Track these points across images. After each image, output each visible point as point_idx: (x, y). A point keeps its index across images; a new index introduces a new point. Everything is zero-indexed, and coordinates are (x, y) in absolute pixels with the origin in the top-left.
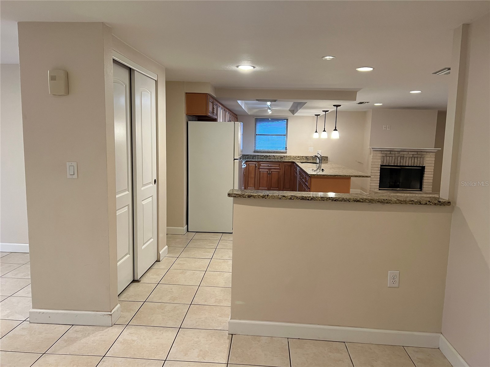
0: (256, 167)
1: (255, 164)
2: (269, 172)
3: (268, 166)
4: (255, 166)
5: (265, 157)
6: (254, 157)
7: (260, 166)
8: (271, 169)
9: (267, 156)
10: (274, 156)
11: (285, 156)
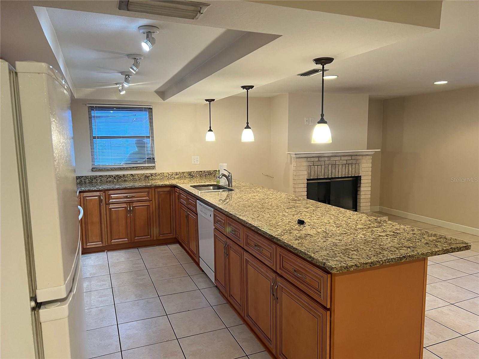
0: (100, 201)
1: (99, 197)
2: (130, 208)
3: (127, 197)
4: (98, 199)
5: (115, 178)
6: (94, 181)
7: (110, 198)
8: (132, 202)
9: (119, 177)
10: (132, 174)
11: (153, 174)
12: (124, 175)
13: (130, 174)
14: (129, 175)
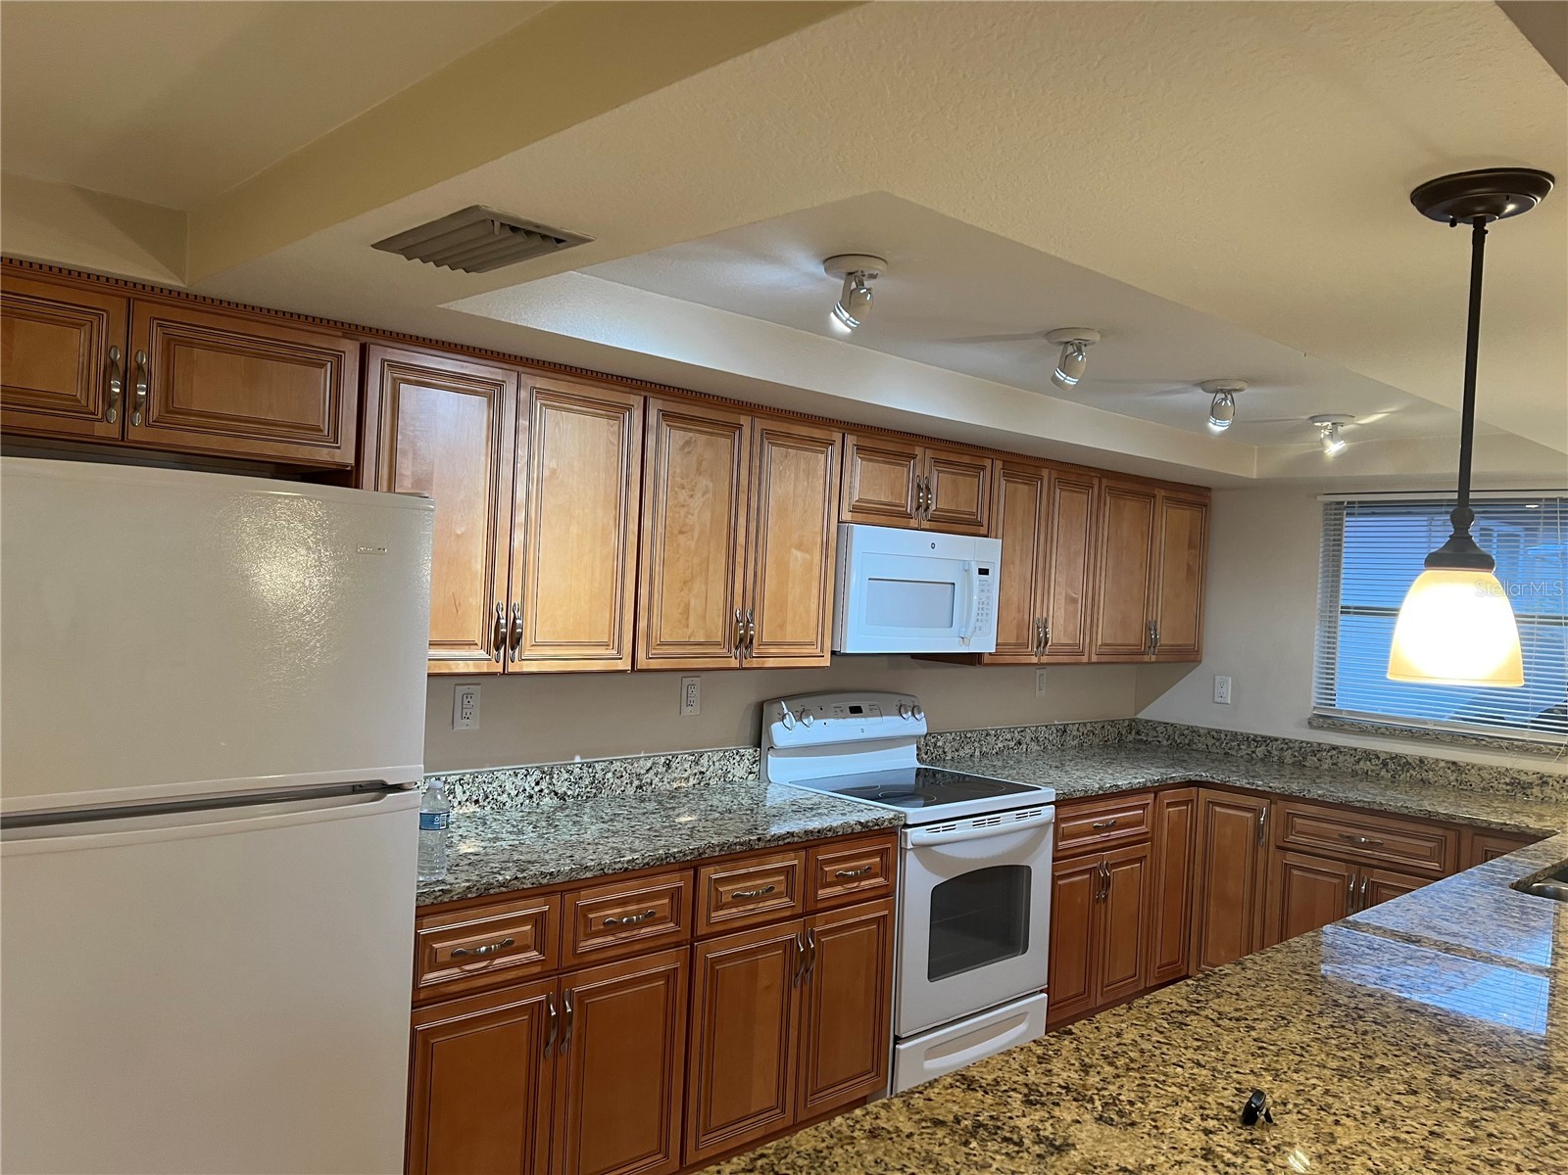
0: (1258, 829)
1: (1256, 814)
2: (1357, 886)
3: (1351, 840)
5: (1385, 764)
6: (1311, 761)
7: (1291, 827)
8: (1369, 864)
10: (1454, 763)
11: (1550, 780)
12: (1421, 761)
13: (1447, 762)
14: (1442, 764)
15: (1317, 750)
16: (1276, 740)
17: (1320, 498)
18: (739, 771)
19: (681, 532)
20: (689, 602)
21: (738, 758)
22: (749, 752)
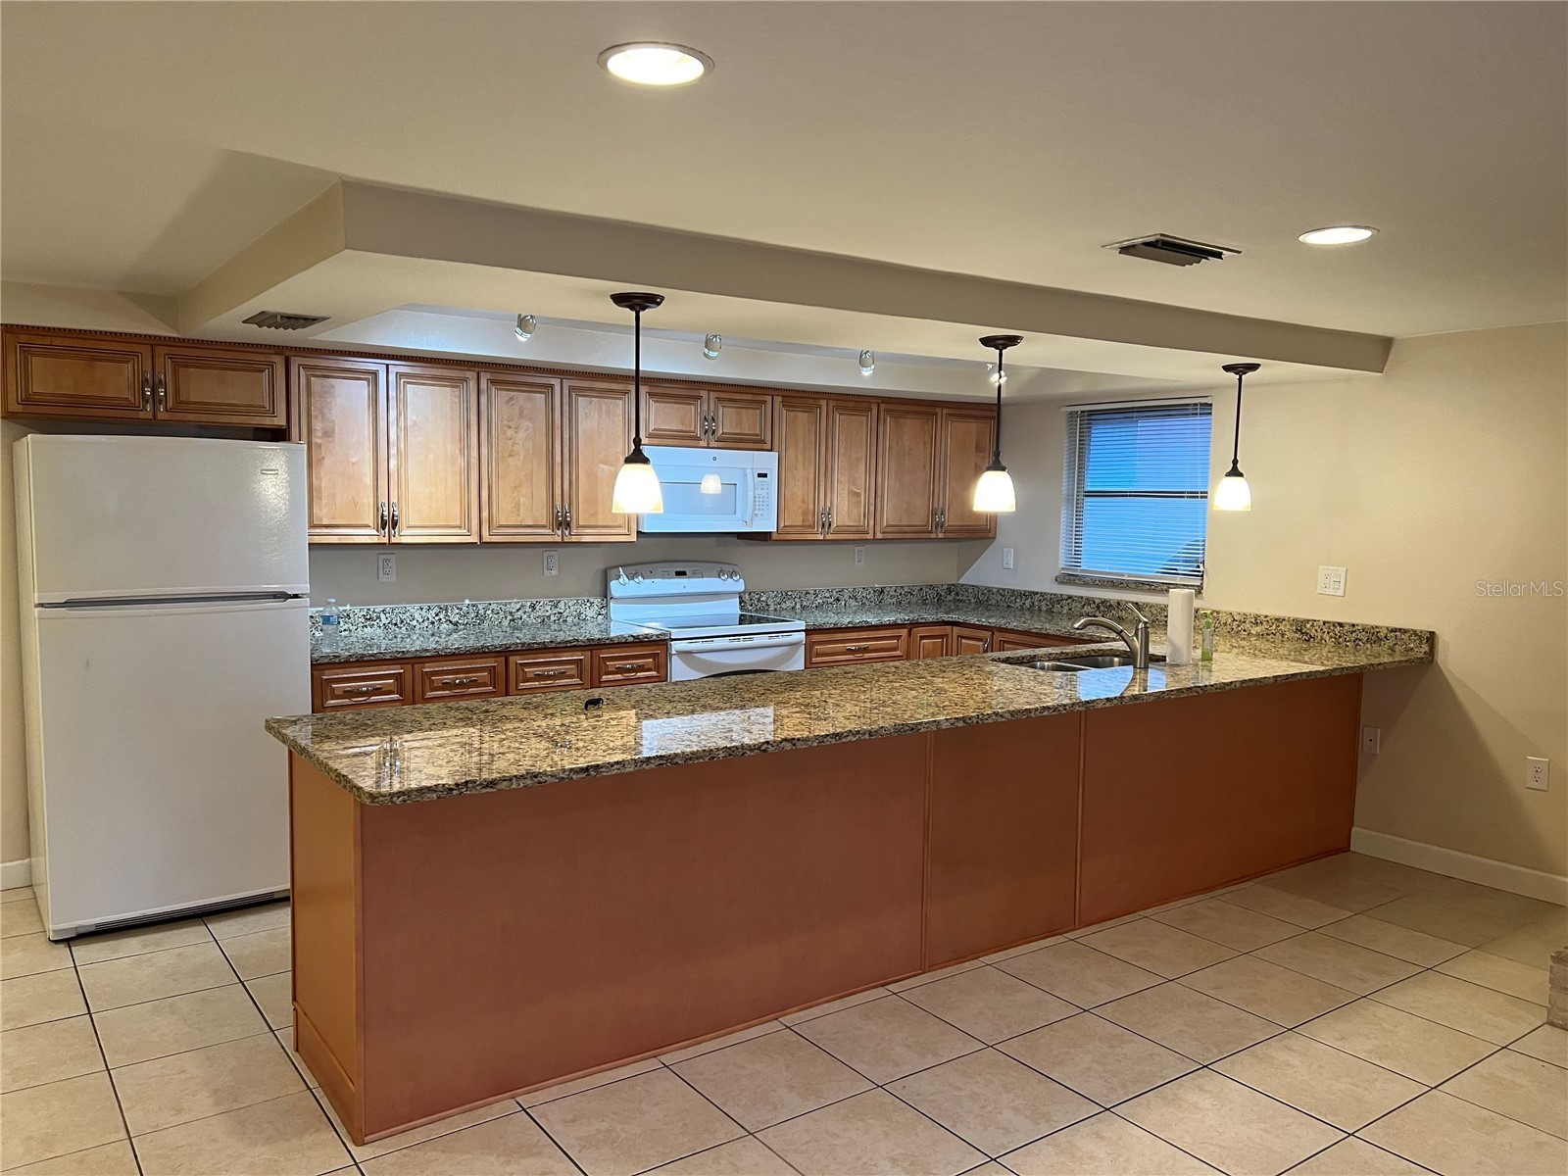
5: (1098, 607)
6: (1057, 608)
9: (1108, 605)
12: (1118, 603)
15: (1059, 599)
16: (1037, 593)
17: (1063, 409)
18: (591, 613)
19: (510, 456)
20: (519, 501)
21: (588, 604)
22: (597, 601)
